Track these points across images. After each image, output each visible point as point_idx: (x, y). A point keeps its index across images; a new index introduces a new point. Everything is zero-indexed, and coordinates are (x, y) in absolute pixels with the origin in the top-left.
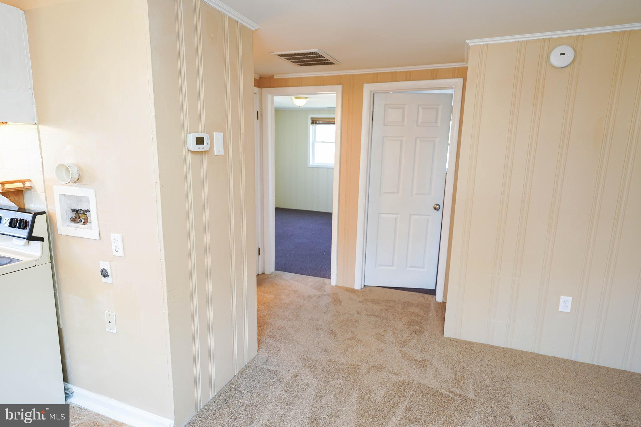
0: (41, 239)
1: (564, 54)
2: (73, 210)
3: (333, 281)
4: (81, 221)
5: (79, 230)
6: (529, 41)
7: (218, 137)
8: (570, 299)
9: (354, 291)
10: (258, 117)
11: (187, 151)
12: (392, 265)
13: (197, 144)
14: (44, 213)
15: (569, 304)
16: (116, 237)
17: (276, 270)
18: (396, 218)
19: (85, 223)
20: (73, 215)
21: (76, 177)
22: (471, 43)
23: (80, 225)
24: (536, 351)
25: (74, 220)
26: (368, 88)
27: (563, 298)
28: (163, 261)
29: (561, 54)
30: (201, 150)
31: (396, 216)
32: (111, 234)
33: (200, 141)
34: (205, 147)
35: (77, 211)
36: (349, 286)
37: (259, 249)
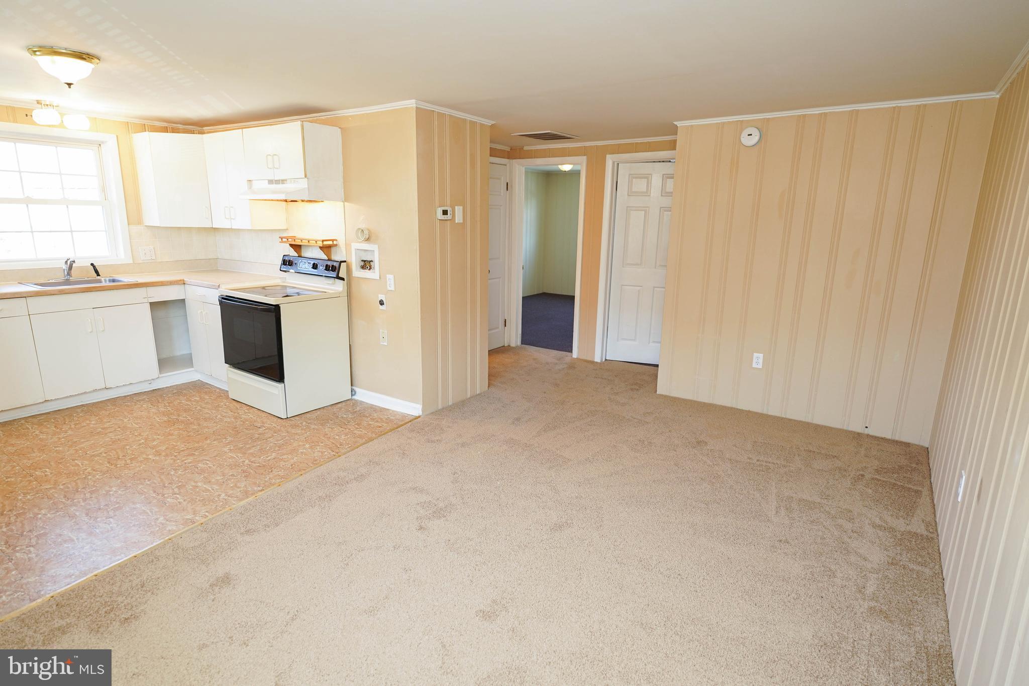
0: (343, 279)
1: (751, 135)
2: (362, 261)
3: (575, 354)
4: (368, 268)
5: (366, 274)
6: (725, 122)
7: (459, 210)
8: (761, 356)
9: (593, 362)
10: (507, 188)
11: (436, 219)
12: (634, 340)
13: (443, 214)
14: (345, 261)
15: (761, 361)
16: (390, 277)
17: (522, 344)
18: (639, 291)
19: (369, 270)
20: (362, 263)
21: (367, 237)
22: (678, 124)
23: (367, 271)
24: (734, 406)
25: (363, 267)
26: (610, 160)
27: (756, 355)
28: (419, 292)
29: (749, 135)
30: (446, 219)
31: (639, 288)
32: (387, 275)
33: (445, 212)
34: (449, 216)
35: (365, 261)
36: (589, 359)
37: (506, 320)
